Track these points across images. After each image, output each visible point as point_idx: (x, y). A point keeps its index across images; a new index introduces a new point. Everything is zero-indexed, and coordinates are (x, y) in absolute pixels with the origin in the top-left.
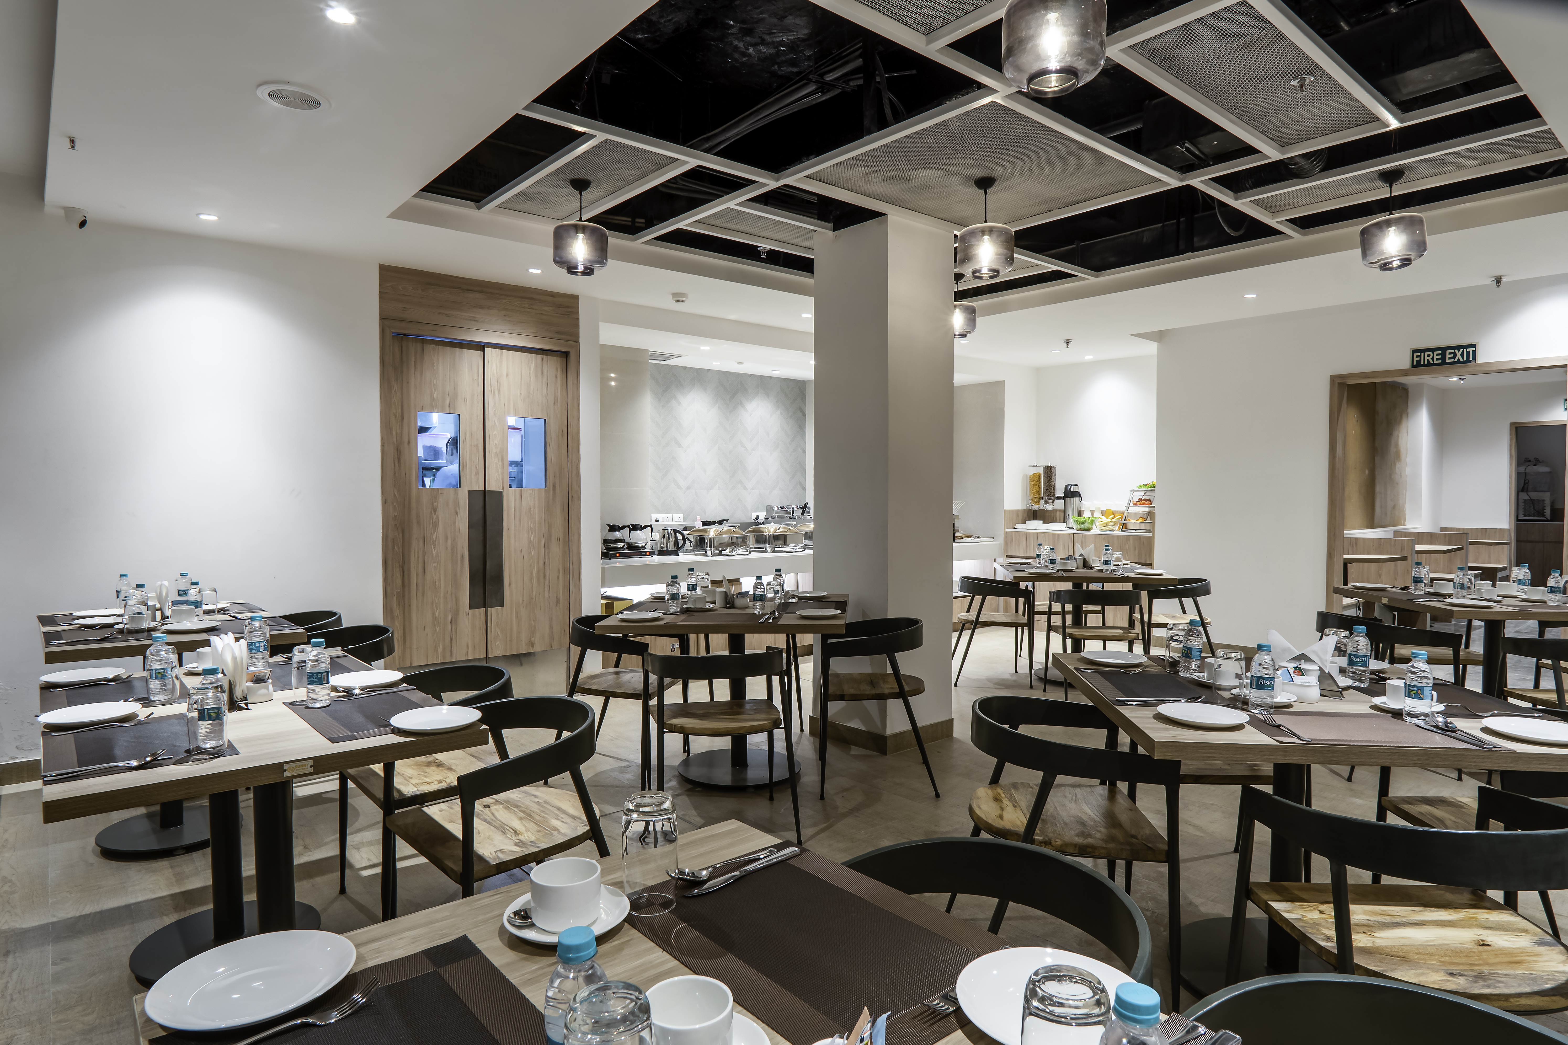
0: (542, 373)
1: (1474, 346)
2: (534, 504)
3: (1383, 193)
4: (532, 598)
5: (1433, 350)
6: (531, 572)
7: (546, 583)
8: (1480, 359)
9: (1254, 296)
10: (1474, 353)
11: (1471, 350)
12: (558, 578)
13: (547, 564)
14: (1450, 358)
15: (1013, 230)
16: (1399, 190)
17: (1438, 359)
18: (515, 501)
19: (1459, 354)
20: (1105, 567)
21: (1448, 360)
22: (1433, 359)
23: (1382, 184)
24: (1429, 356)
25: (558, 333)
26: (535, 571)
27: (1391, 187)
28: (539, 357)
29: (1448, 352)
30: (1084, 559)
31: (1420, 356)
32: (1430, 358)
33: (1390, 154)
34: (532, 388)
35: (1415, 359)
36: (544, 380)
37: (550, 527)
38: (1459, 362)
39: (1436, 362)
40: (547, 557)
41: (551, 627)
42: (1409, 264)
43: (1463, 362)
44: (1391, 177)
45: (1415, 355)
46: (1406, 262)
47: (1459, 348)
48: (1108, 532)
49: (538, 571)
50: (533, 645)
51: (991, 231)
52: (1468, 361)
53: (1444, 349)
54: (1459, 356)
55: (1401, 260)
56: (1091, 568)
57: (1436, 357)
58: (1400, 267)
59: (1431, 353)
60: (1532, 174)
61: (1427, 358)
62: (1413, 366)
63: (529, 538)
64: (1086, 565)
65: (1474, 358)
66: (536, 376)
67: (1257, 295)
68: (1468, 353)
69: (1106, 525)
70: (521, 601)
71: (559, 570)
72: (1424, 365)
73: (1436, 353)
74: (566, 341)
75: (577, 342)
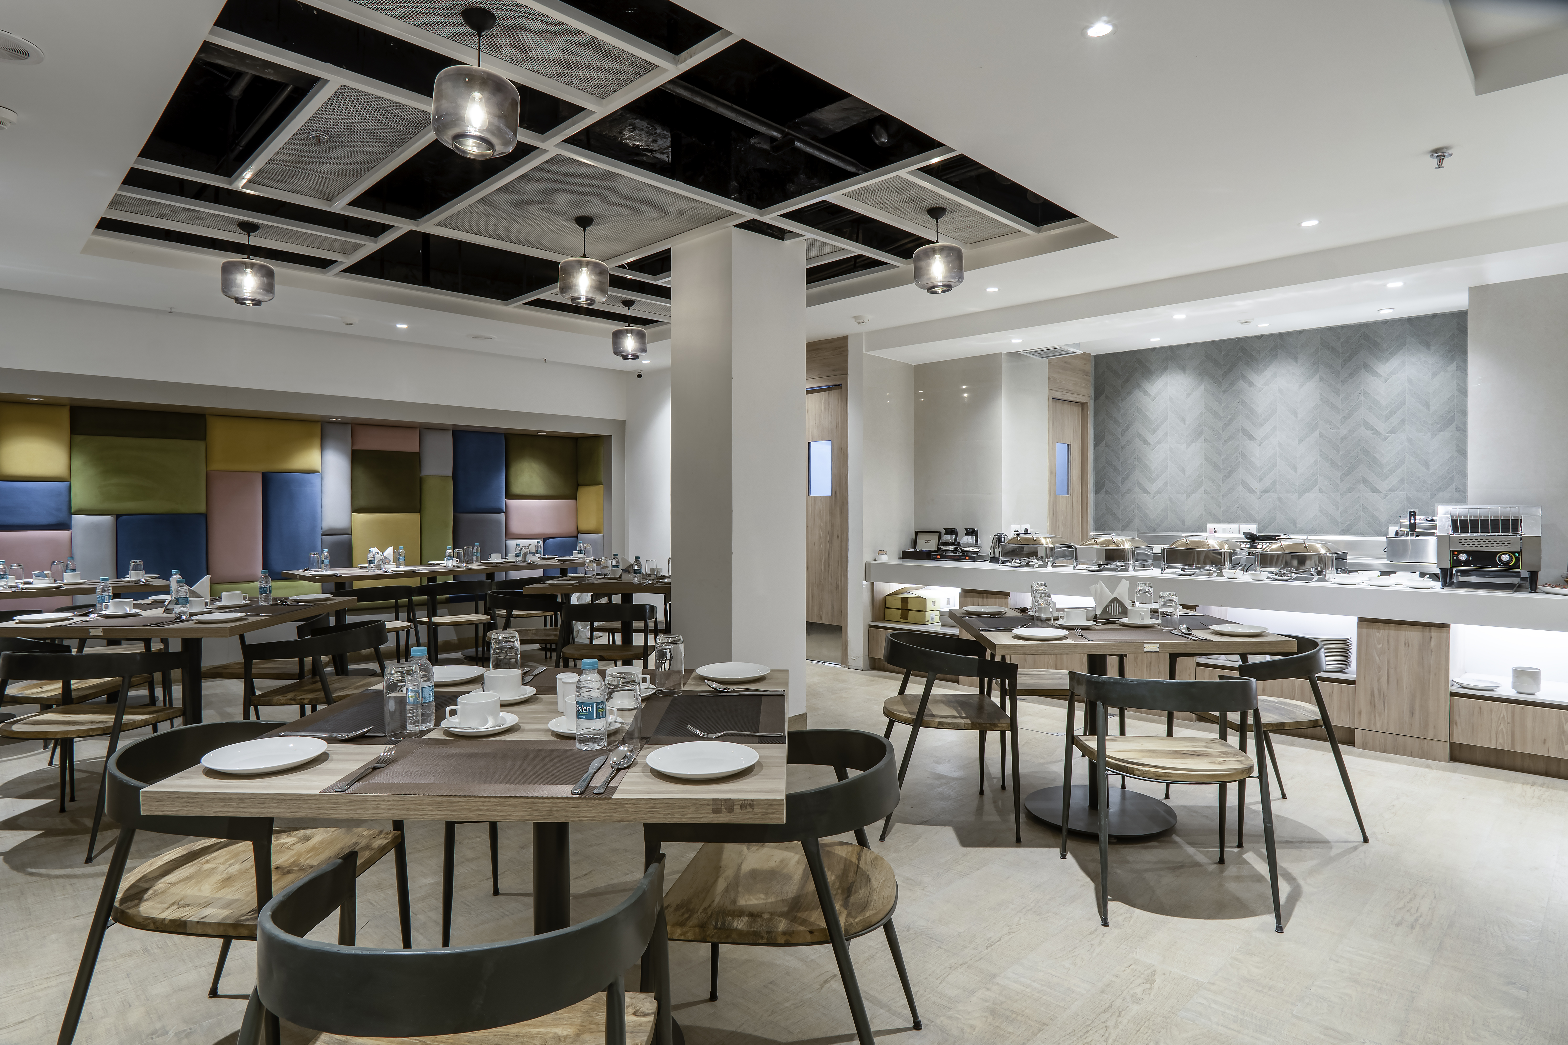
0: (829, 404)
2: (823, 508)
4: (821, 581)
6: (821, 561)
7: (830, 571)
12: (838, 568)
13: (831, 555)
18: (811, 505)
25: (834, 370)
26: (823, 561)
28: (827, 392)
34: (822, 417)
36: (830, 410)
37: (832, 525)
40: (830, 550)
41: (833, 607)
49: (825, 561)
50: (821, 617)
63: (819, 534)
66: (825, 408)
70: (814, 582)
71: (838, 562)
74: (839, 375)
75: (847, 374)
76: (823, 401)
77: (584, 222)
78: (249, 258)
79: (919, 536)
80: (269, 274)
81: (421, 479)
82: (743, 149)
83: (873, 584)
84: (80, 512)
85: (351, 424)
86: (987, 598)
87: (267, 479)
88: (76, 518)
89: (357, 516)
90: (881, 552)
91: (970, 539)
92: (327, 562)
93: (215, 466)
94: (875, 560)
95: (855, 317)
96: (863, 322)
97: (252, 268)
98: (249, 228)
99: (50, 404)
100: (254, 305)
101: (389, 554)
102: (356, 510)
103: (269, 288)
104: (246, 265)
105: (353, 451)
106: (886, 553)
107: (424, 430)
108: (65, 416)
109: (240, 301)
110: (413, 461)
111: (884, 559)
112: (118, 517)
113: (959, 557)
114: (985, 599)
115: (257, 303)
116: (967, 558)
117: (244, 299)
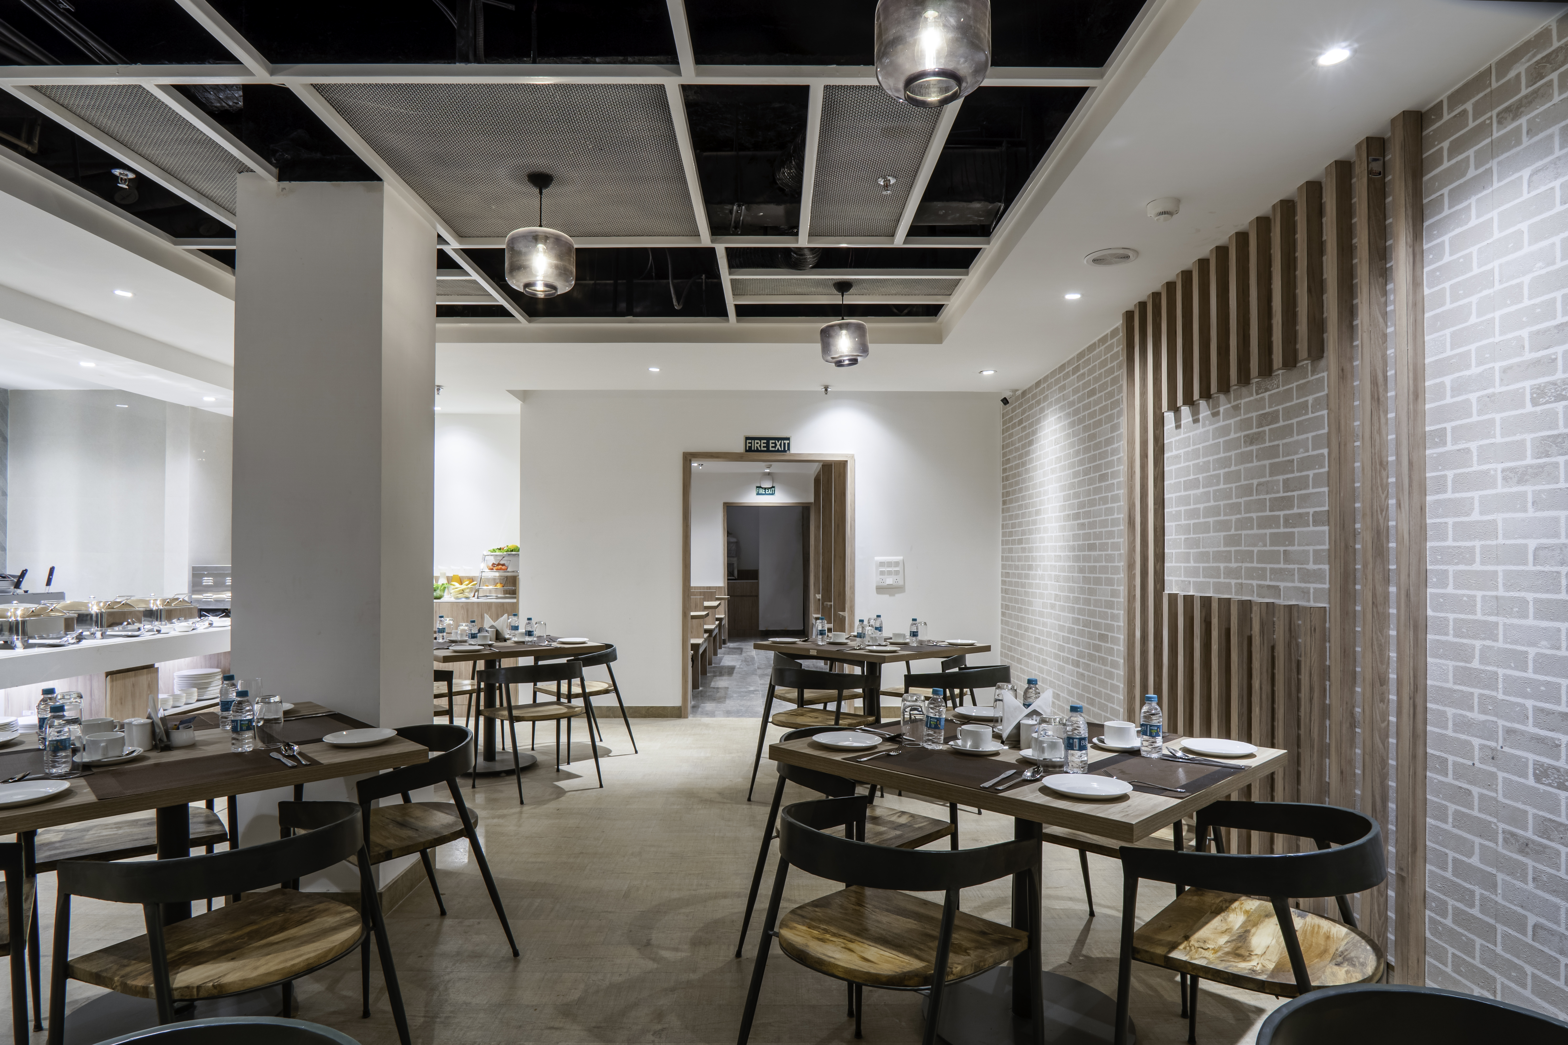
1: (788, 439)
3: (836, 299)
5: (760, 439)
8: (793, 450)
9: (658, 370)
10: (789, 444)
11: (787, 442)
14: (772, 447)
15: (576, 246)
16: (851, 299)
17: (764, 447)
19: (778, 444)
20: (528, 639)
21: (771, 449)
22: (760, 446)
23: (836, 292)
24: (757, 443)
27: (843, 296)
29: (771, 441)
30: (497, 631)
31: (751, 443)
32: (758, 445)
33: (847, 268)
35: (748, 445)
38: (778, 451)
39: (762, 449)
42: (856, 364)
43: (781, 451)
44: (843, 287)
45: (748, 441)
46: (854, 361)
47: (778, 439)
48: (464, 600)
51: (546, 238)
52: (784, 451)
53: (768, 439)
54: (778, 446)
55: (849, 360)
56: (505, 640)
57: (762, 445)
58: (849, 365)
59: (759, 441)
60: (895, 310)
61: (756, 445)
62: (746, 451)
64: (499, 637)
65: (789, 449)
67: (661, 370)
68: (784, 444)
69: (463, 591)
72: (754, 451)
73: (762, 441)
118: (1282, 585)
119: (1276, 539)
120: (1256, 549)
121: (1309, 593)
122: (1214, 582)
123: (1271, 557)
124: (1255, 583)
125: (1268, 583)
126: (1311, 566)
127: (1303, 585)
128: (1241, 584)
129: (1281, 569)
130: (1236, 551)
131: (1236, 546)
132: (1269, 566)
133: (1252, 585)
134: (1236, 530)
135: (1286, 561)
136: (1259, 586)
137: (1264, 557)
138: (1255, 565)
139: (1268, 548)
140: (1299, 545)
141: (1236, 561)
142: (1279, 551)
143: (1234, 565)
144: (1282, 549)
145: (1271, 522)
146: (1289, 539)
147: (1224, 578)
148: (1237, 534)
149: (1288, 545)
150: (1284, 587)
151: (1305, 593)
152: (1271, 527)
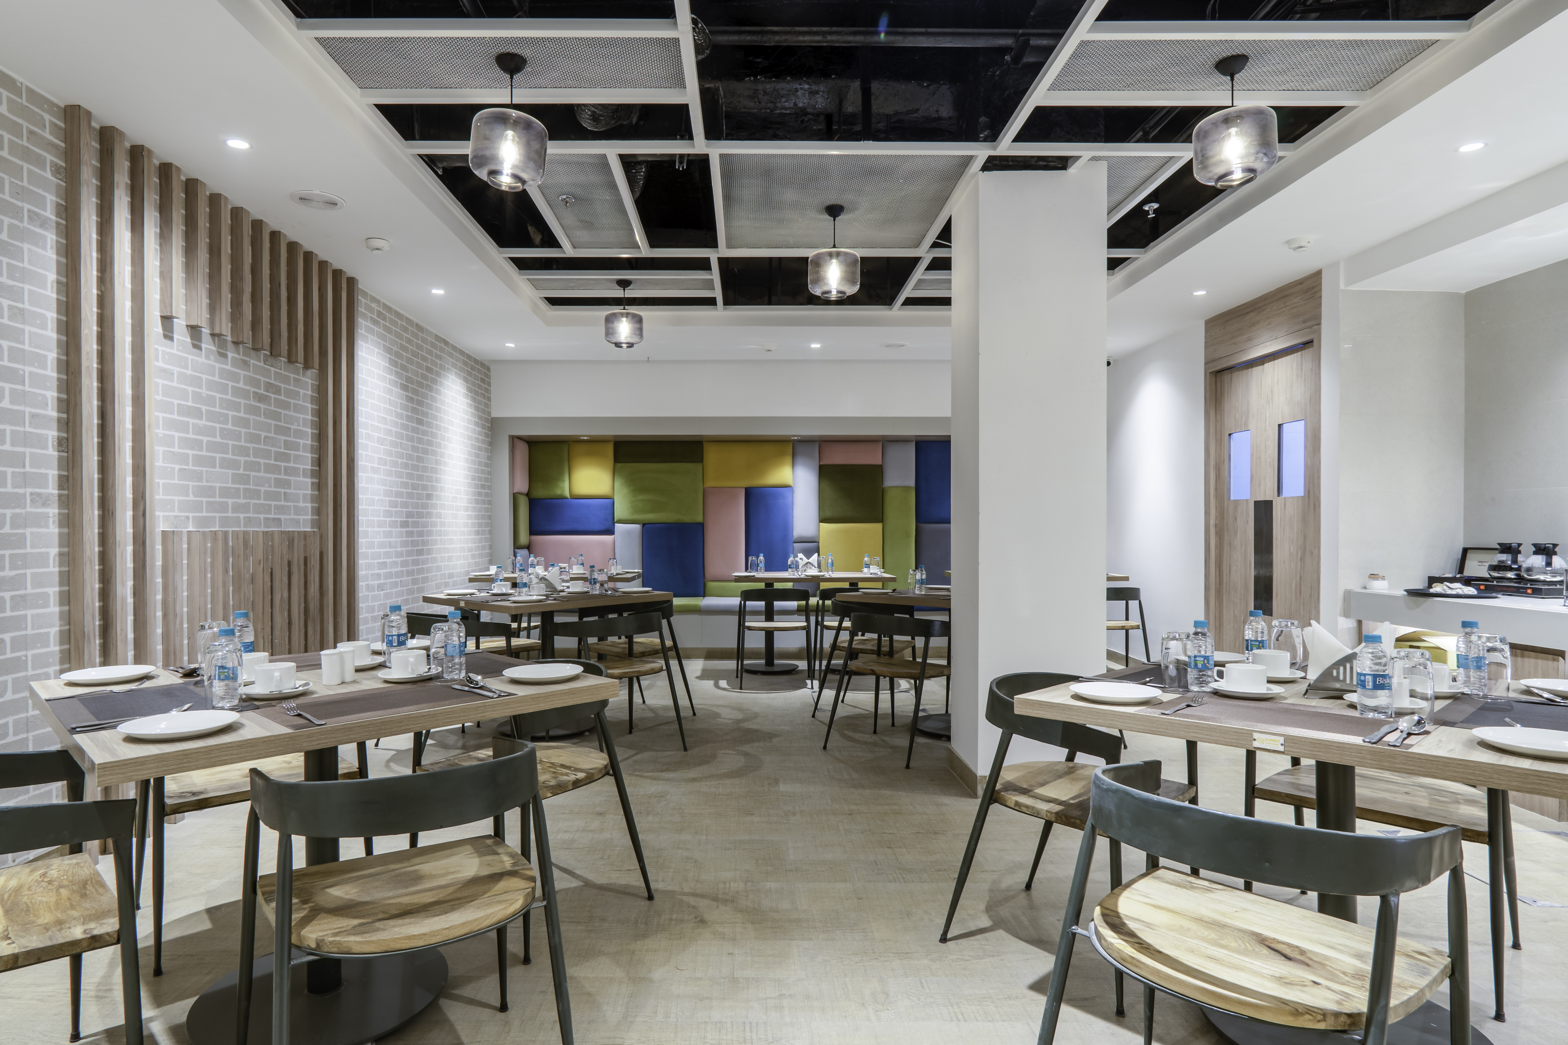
0: (1302, 370)
2: (1294, 513)
6: (1291, 586)
7: (1301, 601)
12: (1311, 596)
13: (1302, 578)
18: (1281, 510)
25: (1304, 322)
28: (1299, 353)
34: (1294, 389)
36: (1303, 380)
37: (1305, 537)
40: (1302, 571)
49: (1296, 586)
63: (1290, 550)
66: (1297, 375)
71: (1311, 588)
74: (1310, 327)
75: (1319, 324)
76: (1295, 366)
77: (834, 211)
78: (624, 309)
79: (1470, 555)
80: (639, 320)
81: (883, 490)
82: (998, 73)
83: (1360, 623)
84: (621, 521)
85: (819, 441)
86: (1523, 656)
87: (749, 493)
88: (618, 526)
89: (824, 525)
90: (1374, 576)
91: (1538, 561)
92: (762, 565)
93: (709, 484)
94: (1365, 588)
95: (1288, 242)
96: (1301, 247)
97: (627, 317)
98: (624, 284)
99: (595, 441)
100: (628, 347)
101: (813, 560)
102: (823, 520)
103: (639, 331)
104: (622, 315)
105: (820, 466)
106: (1383, 578)
107: (886, 442)
108: (610, 449)
109: (618, 345)
110: (876, 473)
111: (1380, 587)
112: (644, 525)
113: (1515, 590)
114: (1519, 659)
115: (631, 345)
116: (1529, 591)
117: (621, 343)
118: (283, 517)
119: (279, 483)
120: (263, 489)
121: (300, 522)
122: (220, 517)
123: (274, 496)
124: (262, 516)
125: (272, 516)
126: (301, 504)
127: (296, 517)
128: (249, 518)
129: (282, 506)
130: (244, 489)
131: (245, 485)
132: (273, 503)
133: (259, 518)
134: (245, 470)
135: (286, 500)
136: (266, 519)
137: (269, 495)
138: (262, 501)
139: (273, 489)
140: (294, 489)
141: (245, 498)
142: (281, 492)
143: (242, 501)
144: (283, 491)
145: (276, 469)
146: (286, 484)
147: (232, 513)
148: (245, 474)
149: (287, 489)
150: (285, 519)
151: (297, 522)
152: (274, 473)
